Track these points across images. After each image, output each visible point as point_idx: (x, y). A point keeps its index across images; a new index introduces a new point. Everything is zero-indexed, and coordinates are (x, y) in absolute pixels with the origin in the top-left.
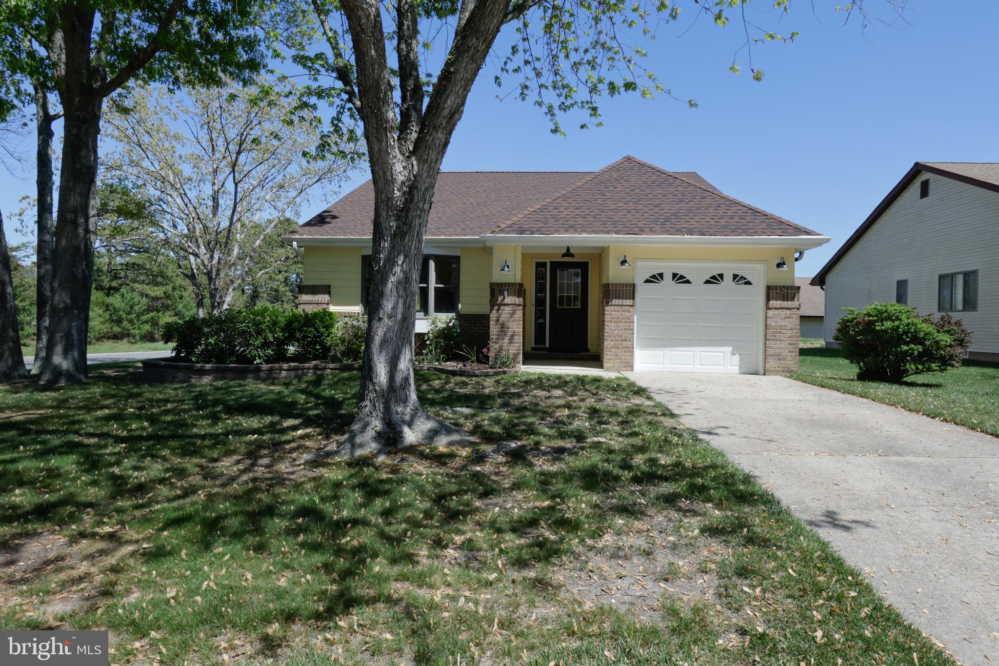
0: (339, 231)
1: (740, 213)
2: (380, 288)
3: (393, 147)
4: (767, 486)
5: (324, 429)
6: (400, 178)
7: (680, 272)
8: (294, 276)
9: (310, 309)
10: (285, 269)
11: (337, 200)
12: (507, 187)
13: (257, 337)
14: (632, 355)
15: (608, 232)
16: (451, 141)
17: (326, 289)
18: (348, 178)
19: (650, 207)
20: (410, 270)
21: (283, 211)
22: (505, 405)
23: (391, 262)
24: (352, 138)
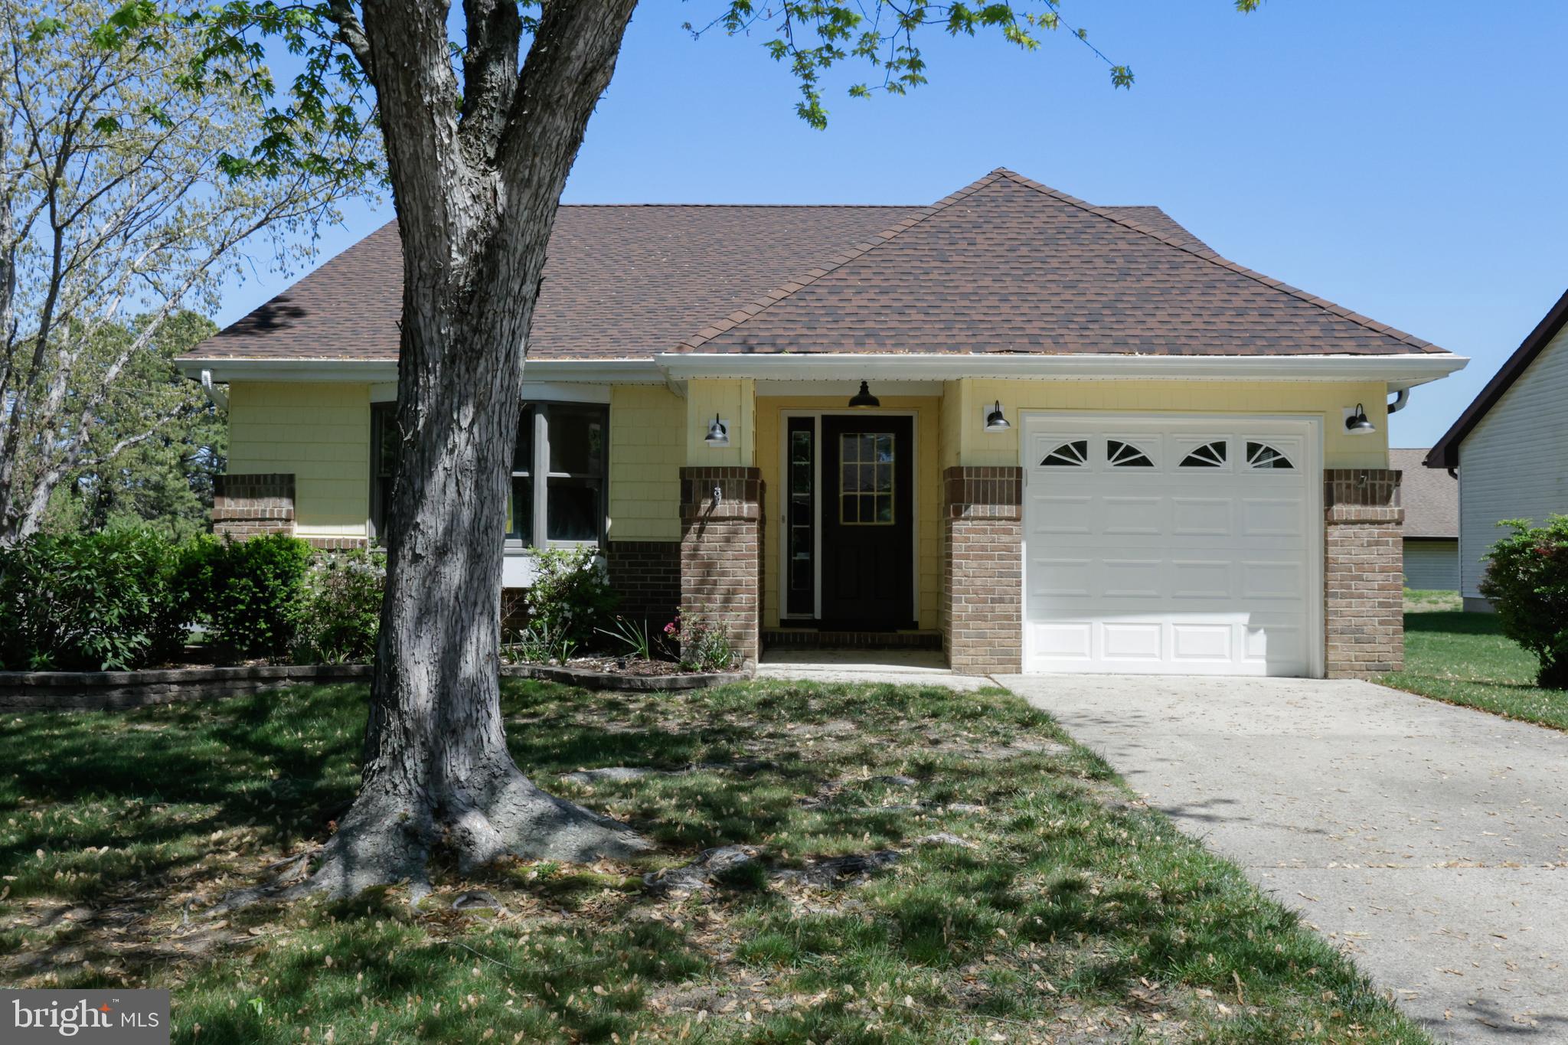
0: (315, 345)
1: (1260, 302)
2: (417, 486)
3: (447, 150)
4: (1337, 942)
5: (278, 828)
6: (466, 223)
7: (1127, 440)
8: (205, 451)
9: (245, 534)
10: (182, 434)
11: (310, 269)
12: (719, 241)
13: (110, 602)
14: (1018, 636)
15: (956, 348)
16: (587, 135)
17: (283, 486)
18: (336, 218)
19: (1053, 287)
20: (489, 440)
21: (177, 295)
22: (716, 759)
23: (443, 421)
24: (345, 124)
